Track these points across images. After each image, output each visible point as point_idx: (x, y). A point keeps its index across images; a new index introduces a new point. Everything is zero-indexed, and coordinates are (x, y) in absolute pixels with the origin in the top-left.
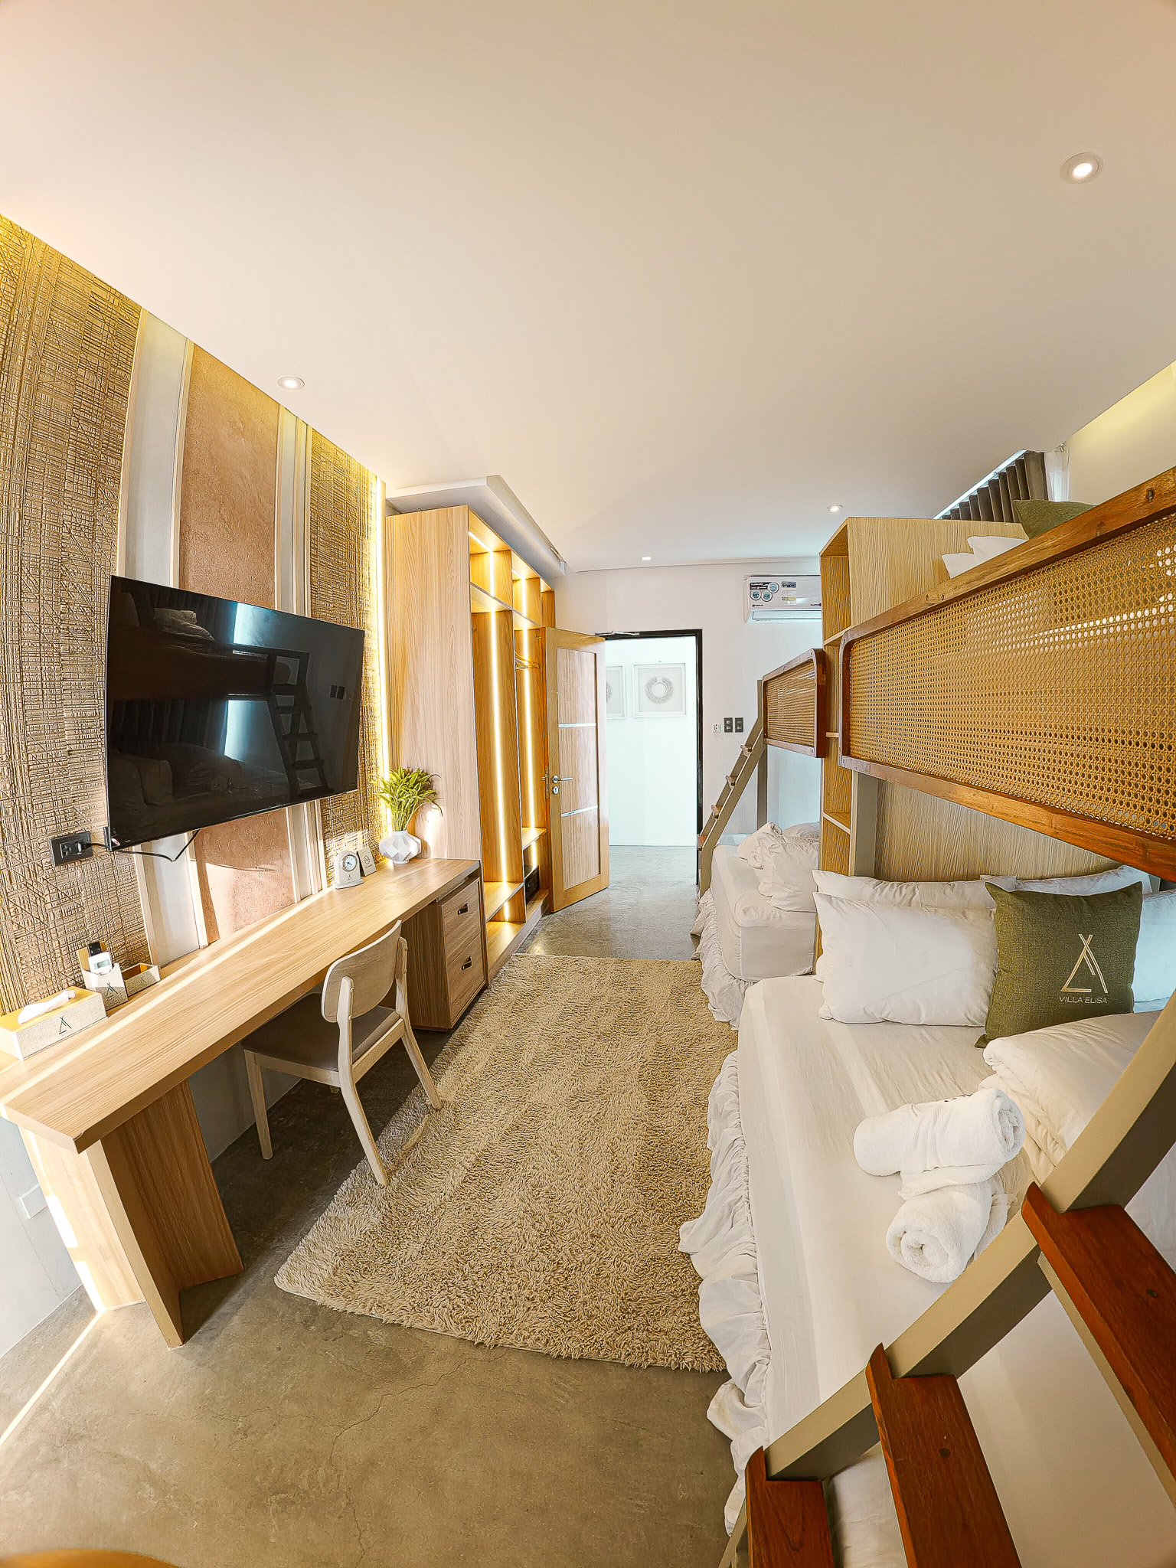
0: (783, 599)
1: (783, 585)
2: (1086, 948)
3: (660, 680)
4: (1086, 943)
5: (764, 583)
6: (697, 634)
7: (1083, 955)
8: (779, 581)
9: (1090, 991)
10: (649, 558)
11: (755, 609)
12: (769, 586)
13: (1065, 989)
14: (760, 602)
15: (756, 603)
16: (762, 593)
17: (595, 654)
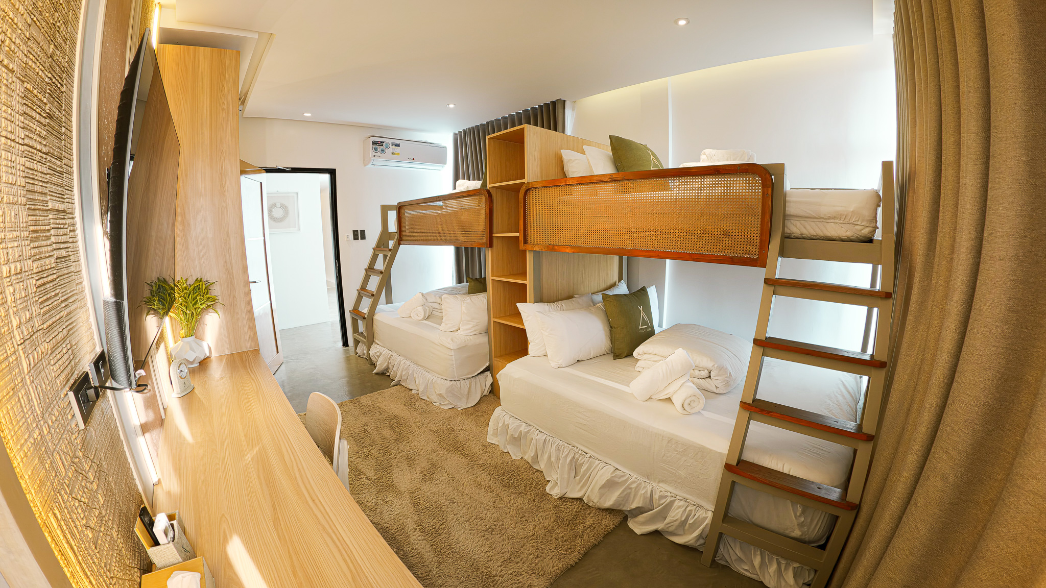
0: (393, 153)
1: (393, 145)
2: (642, 311)
3: (278, 205)
4: (641, 309)
5: (381, 142)
6: (332, 172)
7: (642, 314)
8: (390, 141)
9: (646, 326)
10: (309, 115)
11: (375, 158)
12: (384, 144)
13: (640, 328)
14: (378, 154)
15: (376, 154)
16: (380, 148)
17: (261, 183)
